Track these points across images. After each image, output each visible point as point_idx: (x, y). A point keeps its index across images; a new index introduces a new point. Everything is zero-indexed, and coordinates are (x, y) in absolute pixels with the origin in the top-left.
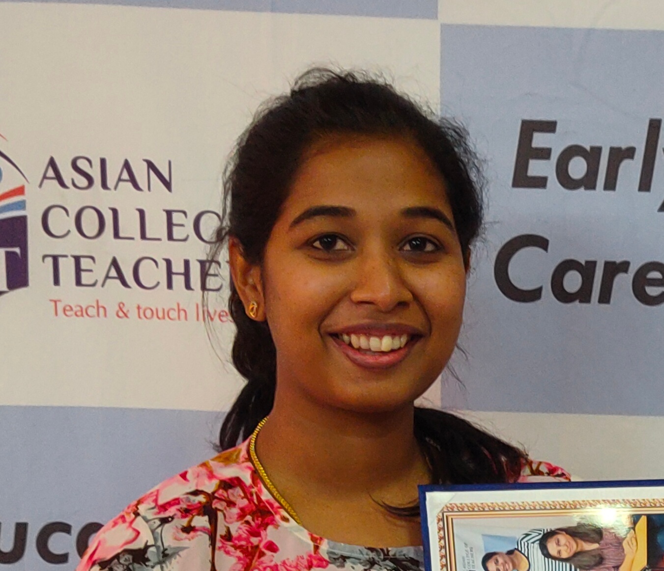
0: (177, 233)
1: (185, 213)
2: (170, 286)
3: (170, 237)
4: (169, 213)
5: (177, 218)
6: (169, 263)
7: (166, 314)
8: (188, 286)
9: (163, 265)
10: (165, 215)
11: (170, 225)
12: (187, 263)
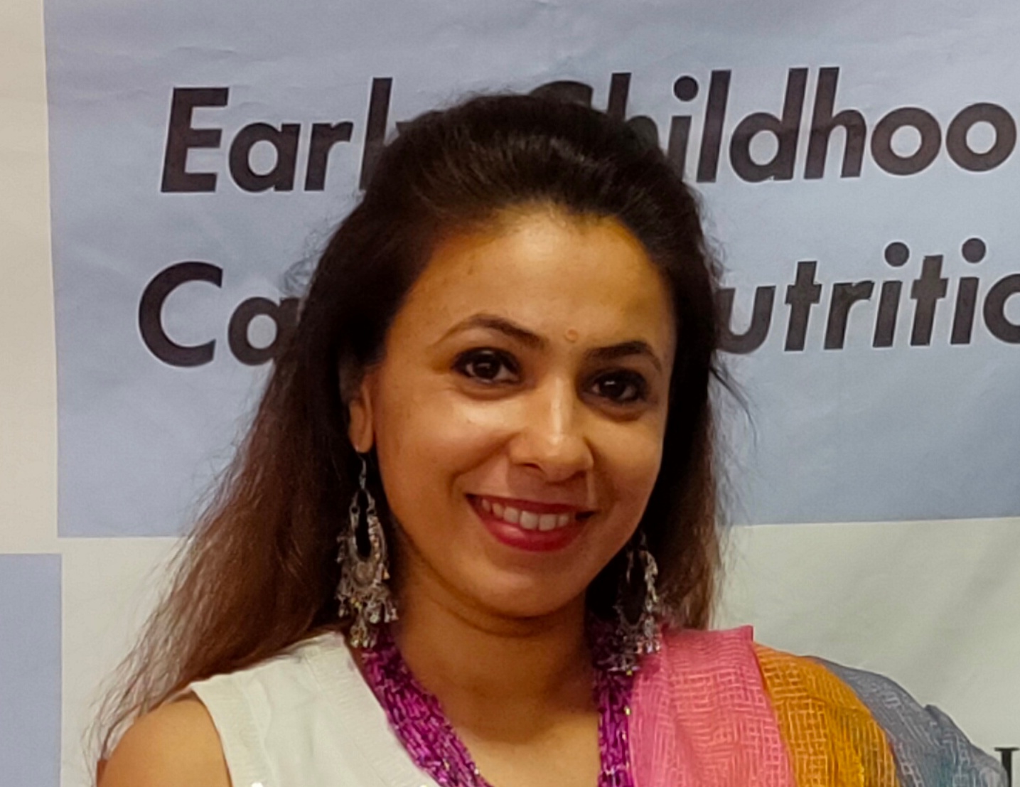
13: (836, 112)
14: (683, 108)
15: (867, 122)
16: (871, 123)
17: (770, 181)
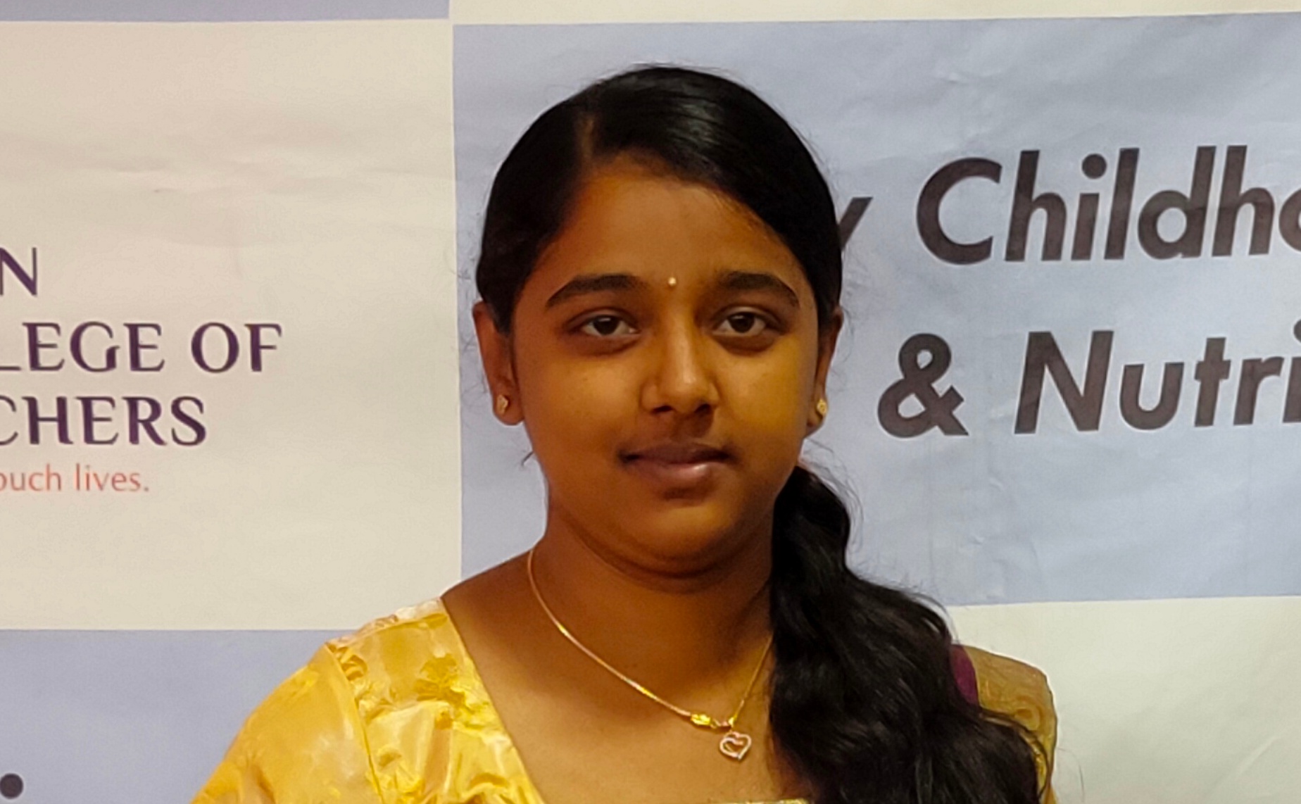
0: (45, 357)
1: (56, 326)
2: (34, 438)
3: (35, 364)
4: (32, 328)
5: (44, 335)
6: (32, 403)
7: (28, 483)
8: (64, 437)
9: (24, 407)
10: (25, 330)
11: (34, 346)
12: (62, 403)
13: (1245, 188)
14: (1092, 185)
15: (1275, 201)
16: (1279, 201)
17: (1178, 258)
